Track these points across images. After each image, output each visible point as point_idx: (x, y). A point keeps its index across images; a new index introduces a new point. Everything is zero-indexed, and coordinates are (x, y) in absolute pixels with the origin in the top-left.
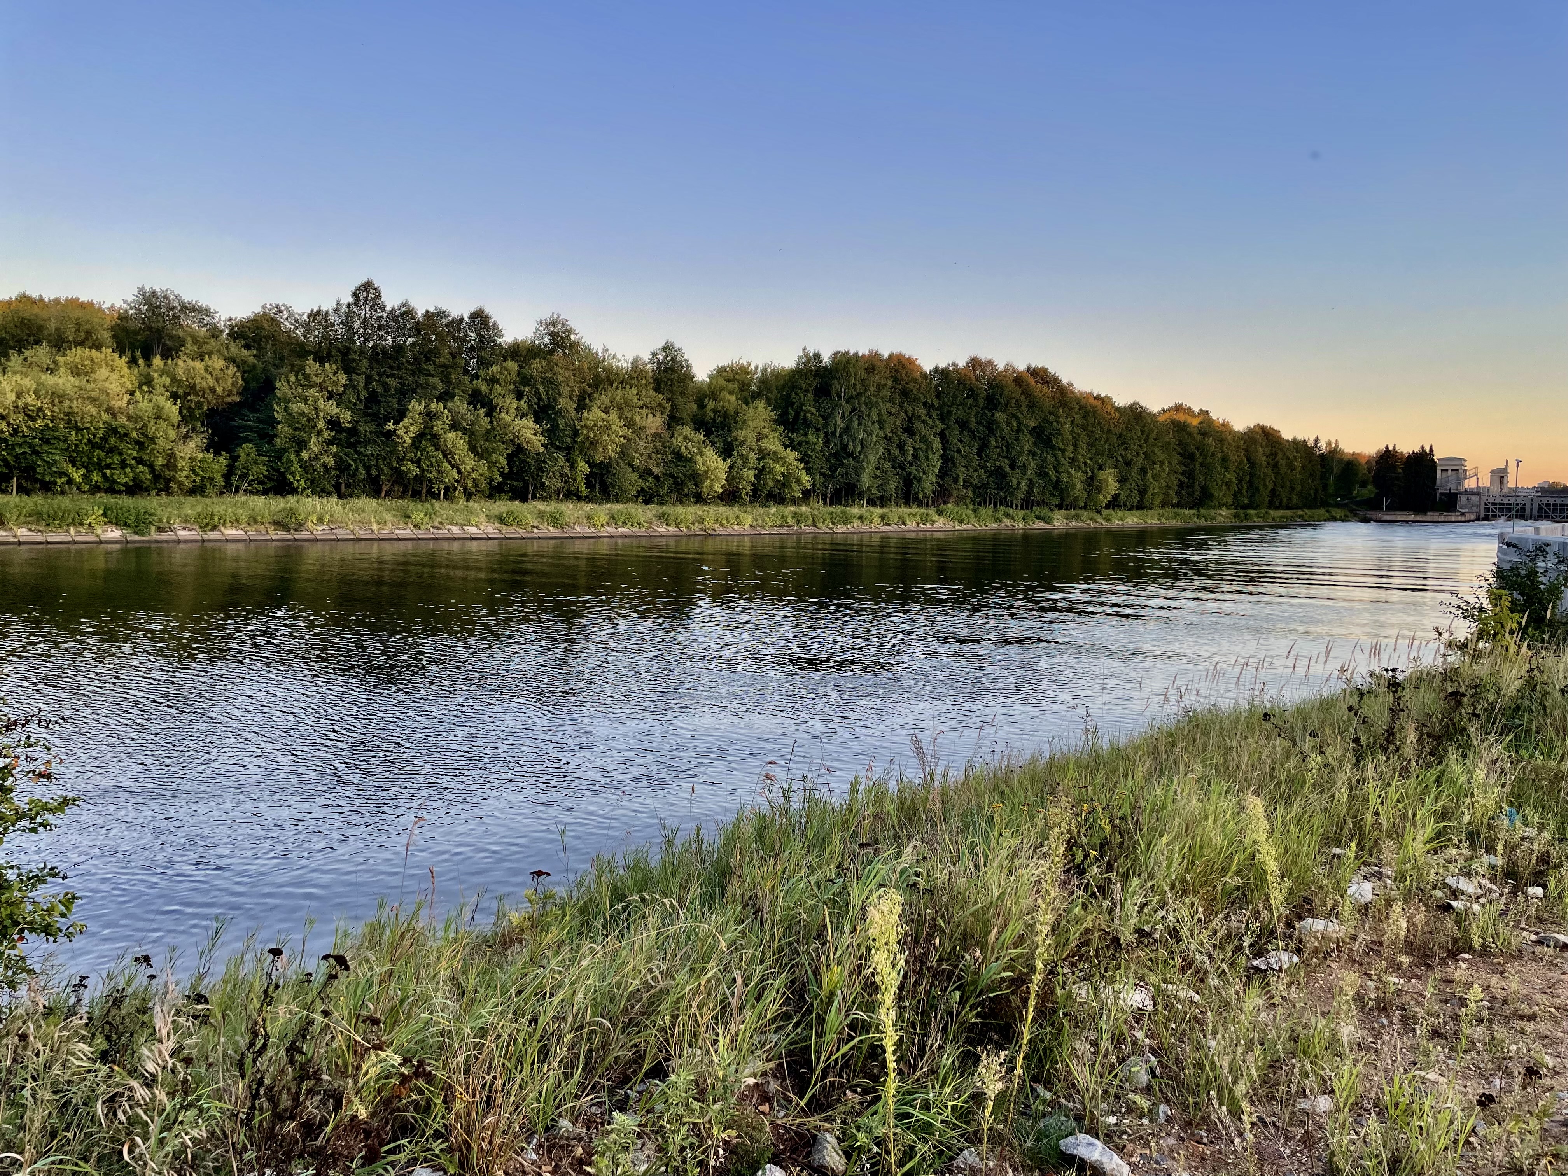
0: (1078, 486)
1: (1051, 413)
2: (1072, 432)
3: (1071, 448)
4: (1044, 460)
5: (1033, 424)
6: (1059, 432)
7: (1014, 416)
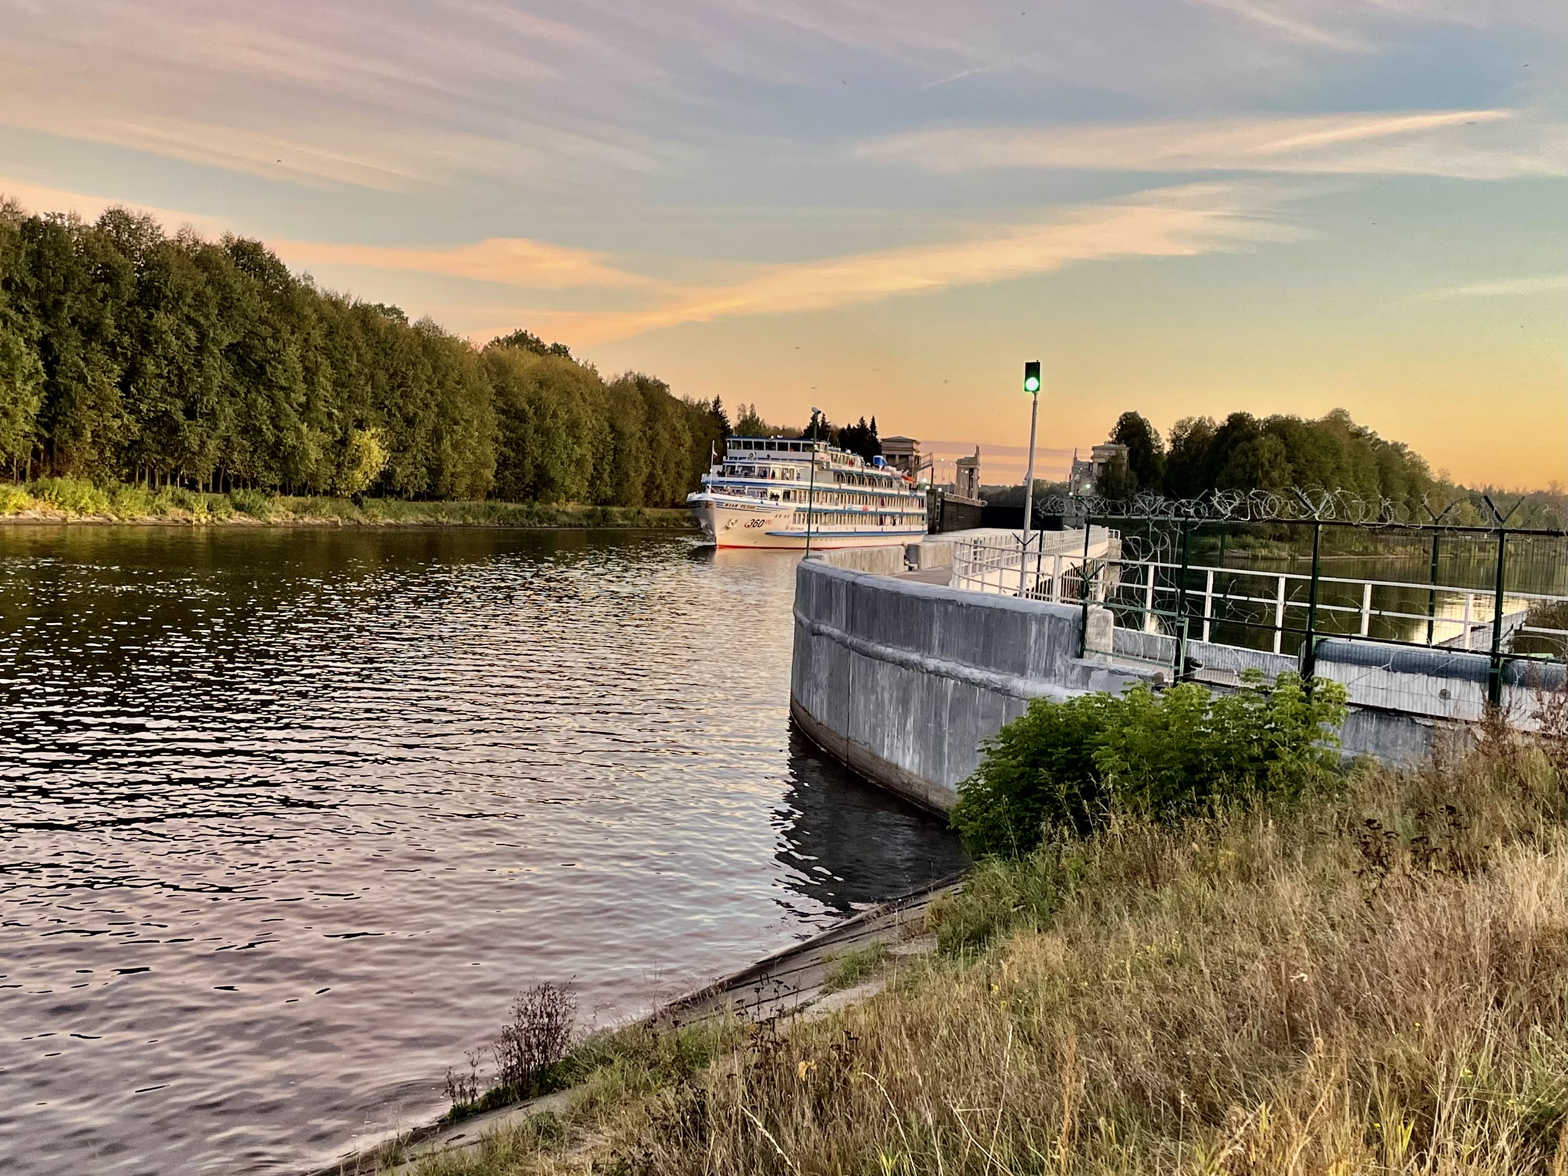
0: (314, 454)
1: (263, 321)
2: (303, 359)
3: (301, 387)
4: (251, 406)
5: (227, 340)
6: (277, 356)
7: (190, 320)
